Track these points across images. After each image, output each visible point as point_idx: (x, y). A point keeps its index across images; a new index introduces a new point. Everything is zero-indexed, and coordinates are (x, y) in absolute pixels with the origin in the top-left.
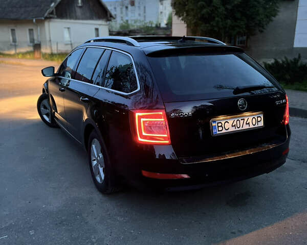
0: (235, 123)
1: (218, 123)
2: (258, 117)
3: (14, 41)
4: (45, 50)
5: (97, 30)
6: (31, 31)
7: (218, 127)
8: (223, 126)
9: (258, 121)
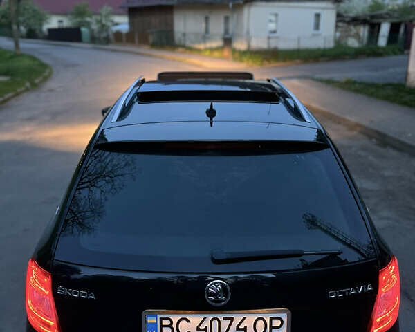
0: (207, 324)
1: (162, 319)
2: (271, 319)
3: (207, 31)
4: (240, 45)
5: (318, 16)
6: (227, 19)
7: (162, 326)
8: (174, 326)
9: (272, 328)
